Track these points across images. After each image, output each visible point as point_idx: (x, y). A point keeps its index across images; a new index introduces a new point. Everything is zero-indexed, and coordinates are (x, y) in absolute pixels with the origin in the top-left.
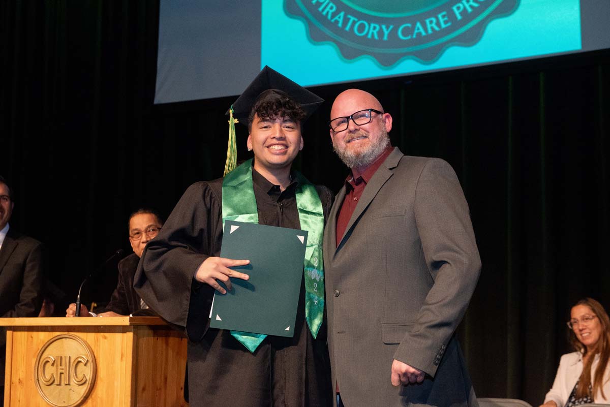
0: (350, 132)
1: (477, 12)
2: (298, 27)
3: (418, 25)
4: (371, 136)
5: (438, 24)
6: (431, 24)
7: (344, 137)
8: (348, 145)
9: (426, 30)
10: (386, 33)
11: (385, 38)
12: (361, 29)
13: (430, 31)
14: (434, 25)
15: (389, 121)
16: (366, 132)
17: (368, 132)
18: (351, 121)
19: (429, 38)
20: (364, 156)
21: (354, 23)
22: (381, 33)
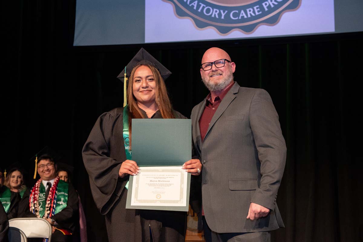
0: (213, 71)
1: (276, 7)
3: (242, 12)
4: (224, 74)
5: (254, 12)
6: (250, 12)
7: (209, 74)
8: (211, 78)
9: (247, 15)
10: (223, 15)
11: (223, 18)
12: (208, 11)
13: (249, 16)
14: (251, 13)
15: (234, 66)
16: (222, 72)
17: (223, 72)
18: (213, 65)
20: (220, 85)
21: (204, 7)
22: (220, 15)
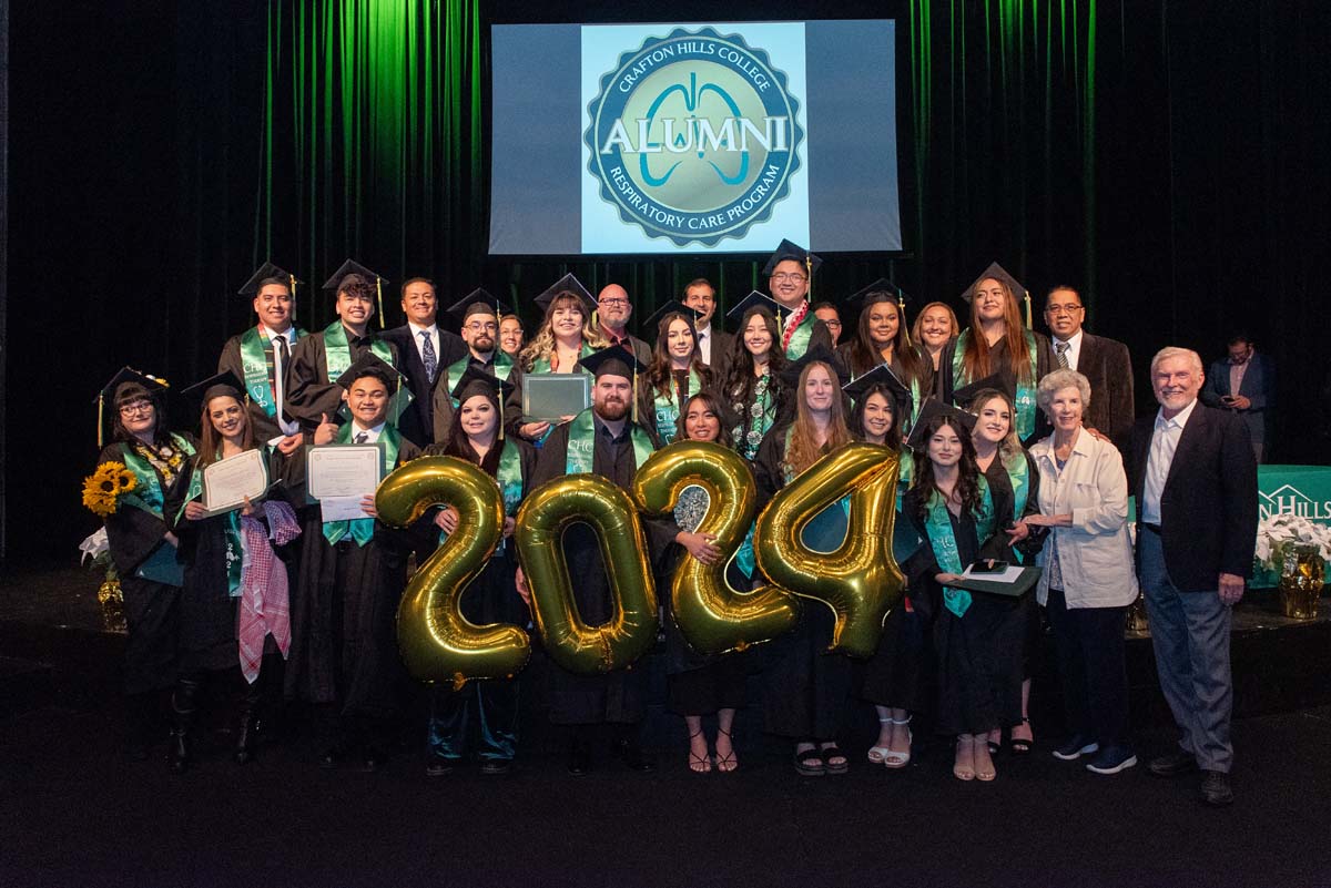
1: (744, 216)
2: (612, 210)
3: (703, 220)
5: (717, 221)
9: (708, 225)
10: (680, 222)
11: (679, 226)
12: (661, 217)
13: (711, 226)
14: (714, 222)
19: (709, 230)
21: (655, 212)
22: (676, 222)
